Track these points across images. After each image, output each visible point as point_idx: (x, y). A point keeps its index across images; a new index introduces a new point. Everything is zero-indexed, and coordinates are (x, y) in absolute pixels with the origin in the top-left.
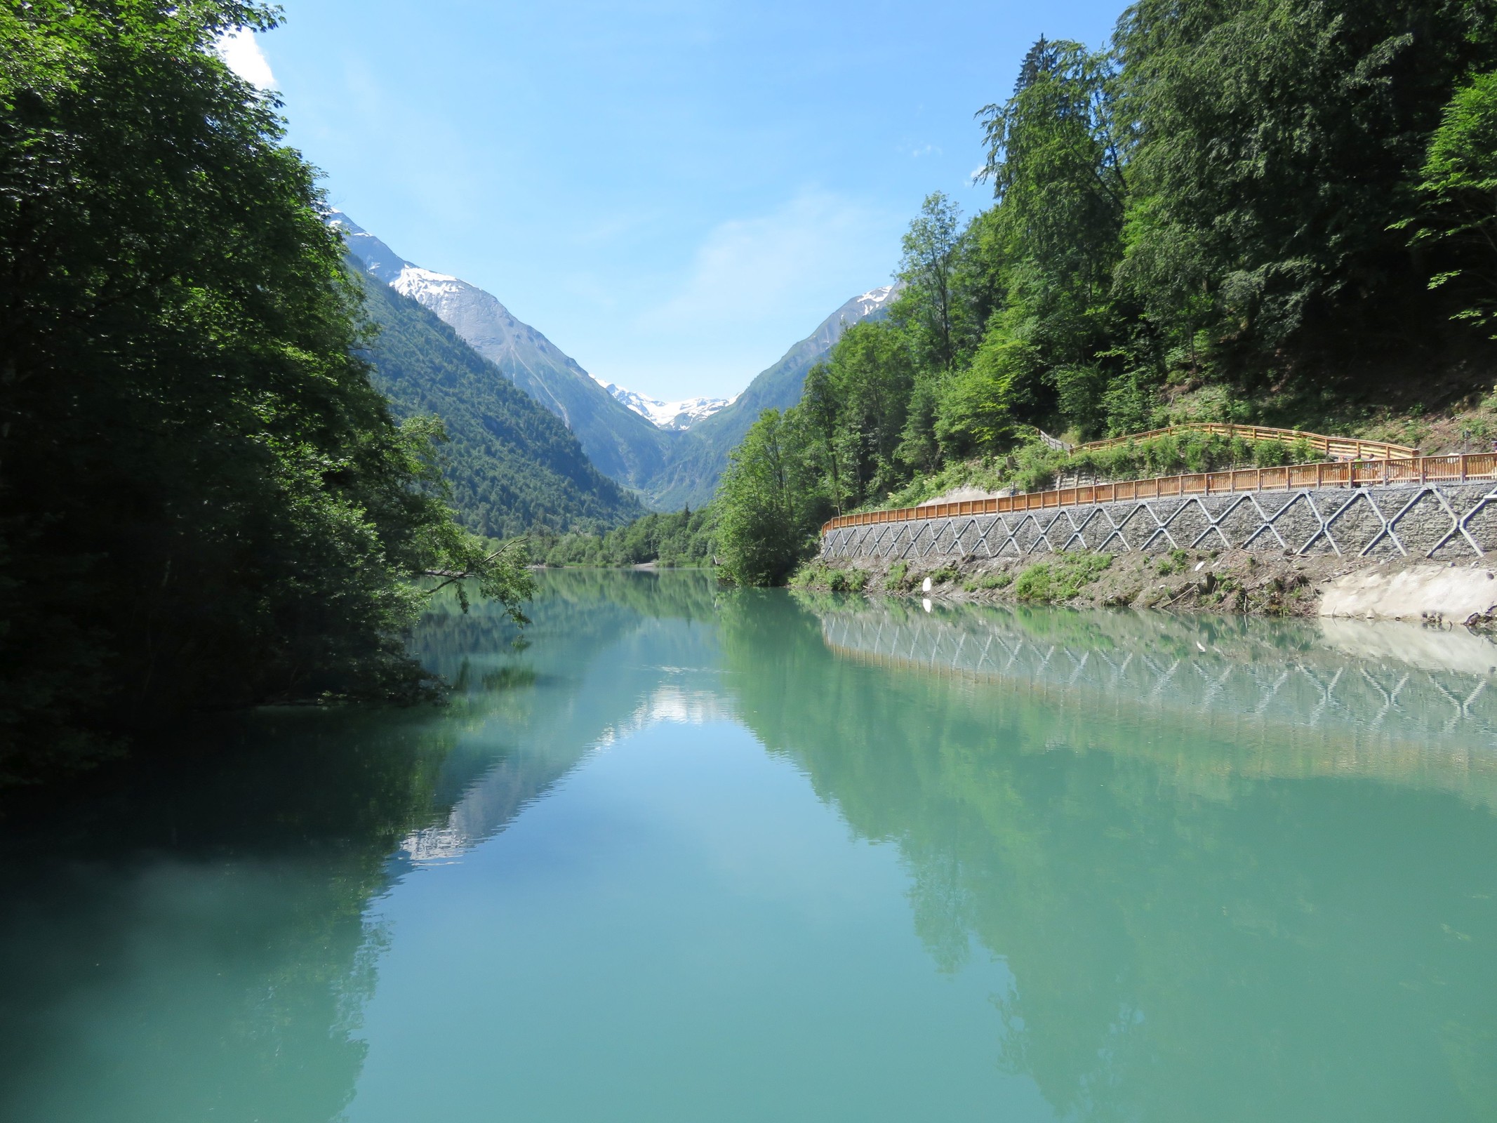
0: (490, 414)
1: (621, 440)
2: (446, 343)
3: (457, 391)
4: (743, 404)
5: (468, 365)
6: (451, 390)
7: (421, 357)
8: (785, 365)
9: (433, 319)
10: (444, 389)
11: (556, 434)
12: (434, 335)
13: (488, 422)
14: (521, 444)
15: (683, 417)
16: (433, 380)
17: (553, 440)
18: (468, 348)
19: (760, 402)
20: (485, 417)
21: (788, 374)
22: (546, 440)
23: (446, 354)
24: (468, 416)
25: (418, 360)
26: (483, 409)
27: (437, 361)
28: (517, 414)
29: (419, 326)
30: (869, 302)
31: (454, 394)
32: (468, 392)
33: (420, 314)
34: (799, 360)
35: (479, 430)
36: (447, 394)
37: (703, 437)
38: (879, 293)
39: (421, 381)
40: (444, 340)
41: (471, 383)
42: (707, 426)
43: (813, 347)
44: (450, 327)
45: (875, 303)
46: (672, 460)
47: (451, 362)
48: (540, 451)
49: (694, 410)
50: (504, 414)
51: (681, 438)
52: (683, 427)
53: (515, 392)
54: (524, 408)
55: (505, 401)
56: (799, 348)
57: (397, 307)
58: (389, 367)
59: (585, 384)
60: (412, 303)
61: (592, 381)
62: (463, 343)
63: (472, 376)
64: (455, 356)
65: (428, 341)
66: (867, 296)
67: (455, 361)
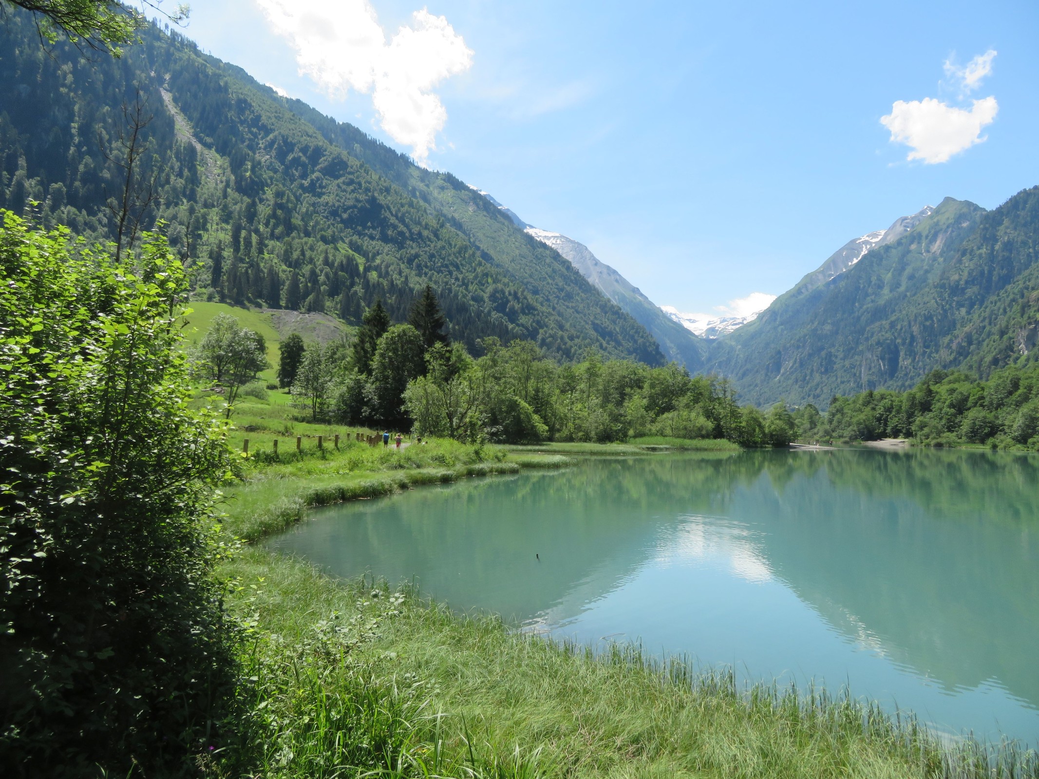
0: (596, 322)
1: (672, 345)
2: (566, 273)
3: (574, 305)
4: (764, 319)
5: (580, 288)
6: (570, 305)
7: (550, 281)
8: (798, 290)
9: (556, 256)
10: (566, 303)
11: (642, 337)
12: (557, 266)
13: (596, 327)
14: (618, 343)
15: (712, 330)
16: (557, 297)
17: (640, 341)
18: (580, 276)
19: (779, 319)
20: (593, 323)
21: (802, 297)
22: (635, 342)
23: (565, 278)
24: (583, 323)
25: (548, 283)
26: (592, 318)
27: (560, 284)
28: (614, 322)
29: (548, 261)
30: (866, 243)
31: (572, 307)
32: (581, 306)
33: (548, 252)
34: (810, 287)
35: (593, 333)
36: (568, 307)
37: (733, 343)
38: (875, 235)
39: (550, 297)
40: (564, 270)
41: (582, 300)
42: (736, 336)
43: (821, 277)
44: (568, 262)
45: (871, 243)
46: (709, 359)
47: (569, 285)
48: (631, 349)
49: (720, 326)
50: (605, 322)
51: (715, 344)
52: (712, 337)
53: (613, 306)
54: (619, 318)
55: (606, 313)
56: (810, 279)
57: (534, 248)
58: (530, 287)
59: (646, 305)
60: (544, 246)
61: (651, 303)
62: (577, 273)
63: (583, 295)
64: (571, 281)
65: (554, 271)
66: (865, 238)
67: (572, 285)
